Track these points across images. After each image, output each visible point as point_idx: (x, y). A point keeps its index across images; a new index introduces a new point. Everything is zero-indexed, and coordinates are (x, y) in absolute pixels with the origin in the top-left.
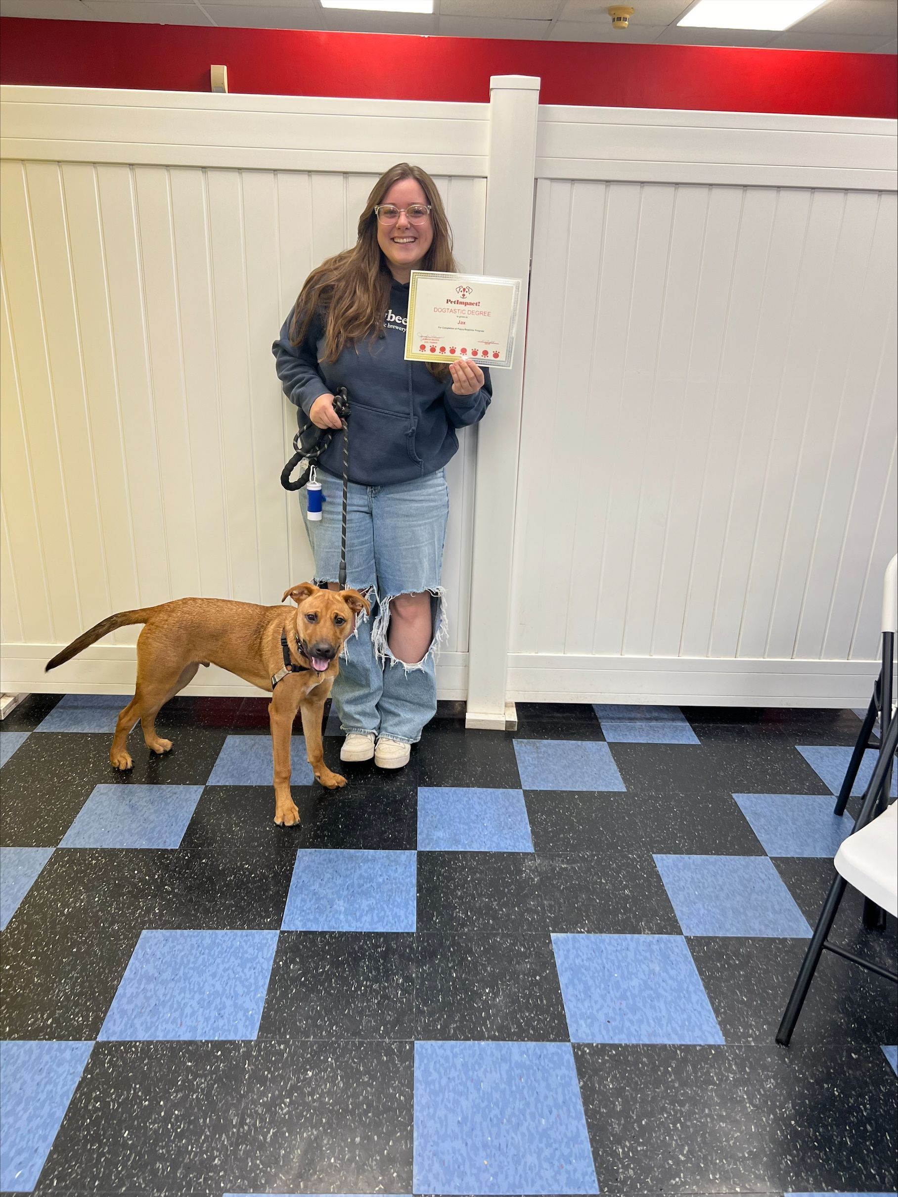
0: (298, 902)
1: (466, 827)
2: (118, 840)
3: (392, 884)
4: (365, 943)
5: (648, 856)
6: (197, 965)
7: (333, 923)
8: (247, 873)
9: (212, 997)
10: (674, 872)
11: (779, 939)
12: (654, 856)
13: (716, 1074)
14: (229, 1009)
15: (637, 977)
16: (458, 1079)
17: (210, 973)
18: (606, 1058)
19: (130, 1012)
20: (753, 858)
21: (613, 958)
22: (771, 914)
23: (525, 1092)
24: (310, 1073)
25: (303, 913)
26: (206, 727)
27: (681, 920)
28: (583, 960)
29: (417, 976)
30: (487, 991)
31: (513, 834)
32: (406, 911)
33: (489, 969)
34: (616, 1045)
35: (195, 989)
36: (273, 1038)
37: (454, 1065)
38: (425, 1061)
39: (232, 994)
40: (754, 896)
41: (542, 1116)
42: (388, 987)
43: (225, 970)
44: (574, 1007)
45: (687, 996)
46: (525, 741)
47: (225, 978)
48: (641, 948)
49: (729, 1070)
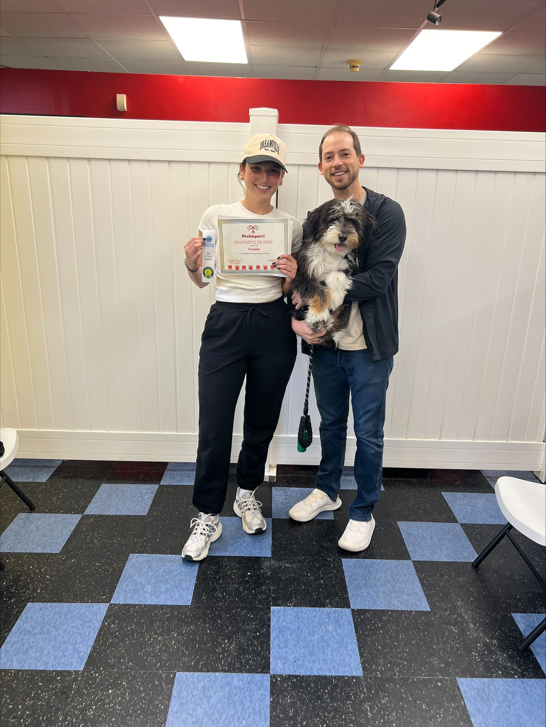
0: (124, 587)
1: (234, 541)
2: (25, 547)
3: (182, 575)
4: (159, 612)
5: (339, 559)
6: (56, 624)
7: (142, 599)
8: (97, 568)
9: (61, 644)
10: (353, 569)
11: (407, 611)
12: (342, 559)
13: (354, 695)
14: (70, 651)
15: (317, 634)
16: (198, 696)
17: (63, 629)
18: (289, 684)
19: (11, 653)
20: (402, 561)
21: (305, 622)
22: (406, 595)
23: (237, 704)
24: (110, 691)
25: (126, 593)
26: (90, 479)
27: (351, 599)
28: (287, 623)
29: (186, 633)
30: (226, 642)
31: (261, 545)
32: (187, 593)
33: (229, 628)
34: (297, 675)
35: (52, 639)
36: (92, 670)
37: (197, 688)
38: (181, 685)
39: (74, 642)
40: (398, 584)
41: (244, 719)
42: (167, 639)
43: (72, 628)
44: (276, 652)
45: (345, 646)
46: (280, 488)
47: (71, 633)
48: (323, 616)
49: (362, 692)
